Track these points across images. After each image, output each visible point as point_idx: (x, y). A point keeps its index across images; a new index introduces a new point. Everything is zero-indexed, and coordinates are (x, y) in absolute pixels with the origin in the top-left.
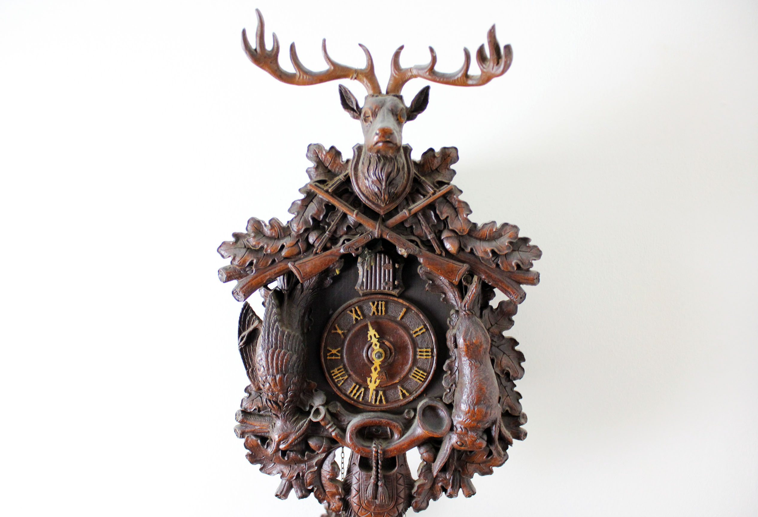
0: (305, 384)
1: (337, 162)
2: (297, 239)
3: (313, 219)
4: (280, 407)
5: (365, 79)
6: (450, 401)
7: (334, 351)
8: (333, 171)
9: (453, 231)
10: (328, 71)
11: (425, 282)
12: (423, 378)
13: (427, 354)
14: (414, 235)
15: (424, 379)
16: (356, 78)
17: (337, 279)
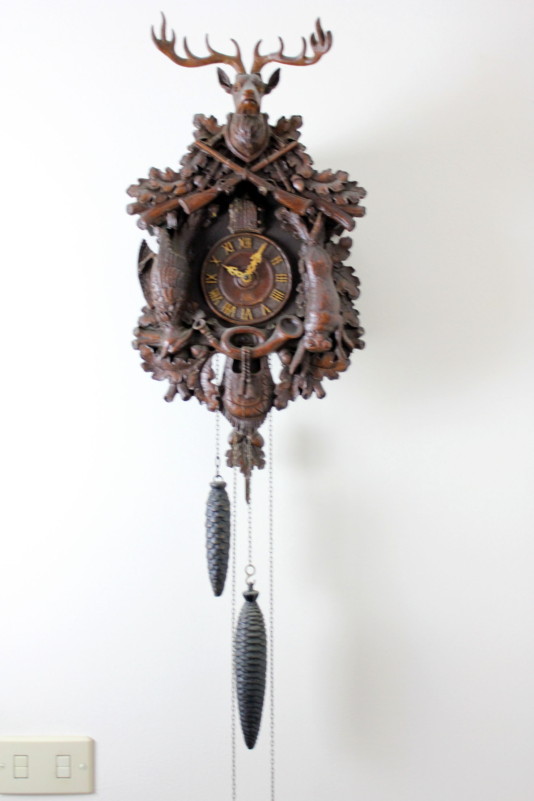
0: (189, 304)
1: (214, 127)
2: (186, 182)
3: (199, 167)
4: (170, 317)
5: (235, 64)
6: (303, 315)
7: (212, 277)
8: (212, 132)
9: (300, 175)
10: (209, 57)
11: (281, 222)
12: (281, 297)
13: (284, 278)
14: (271, 178)
16: (229, 63)
17: (214, 220)
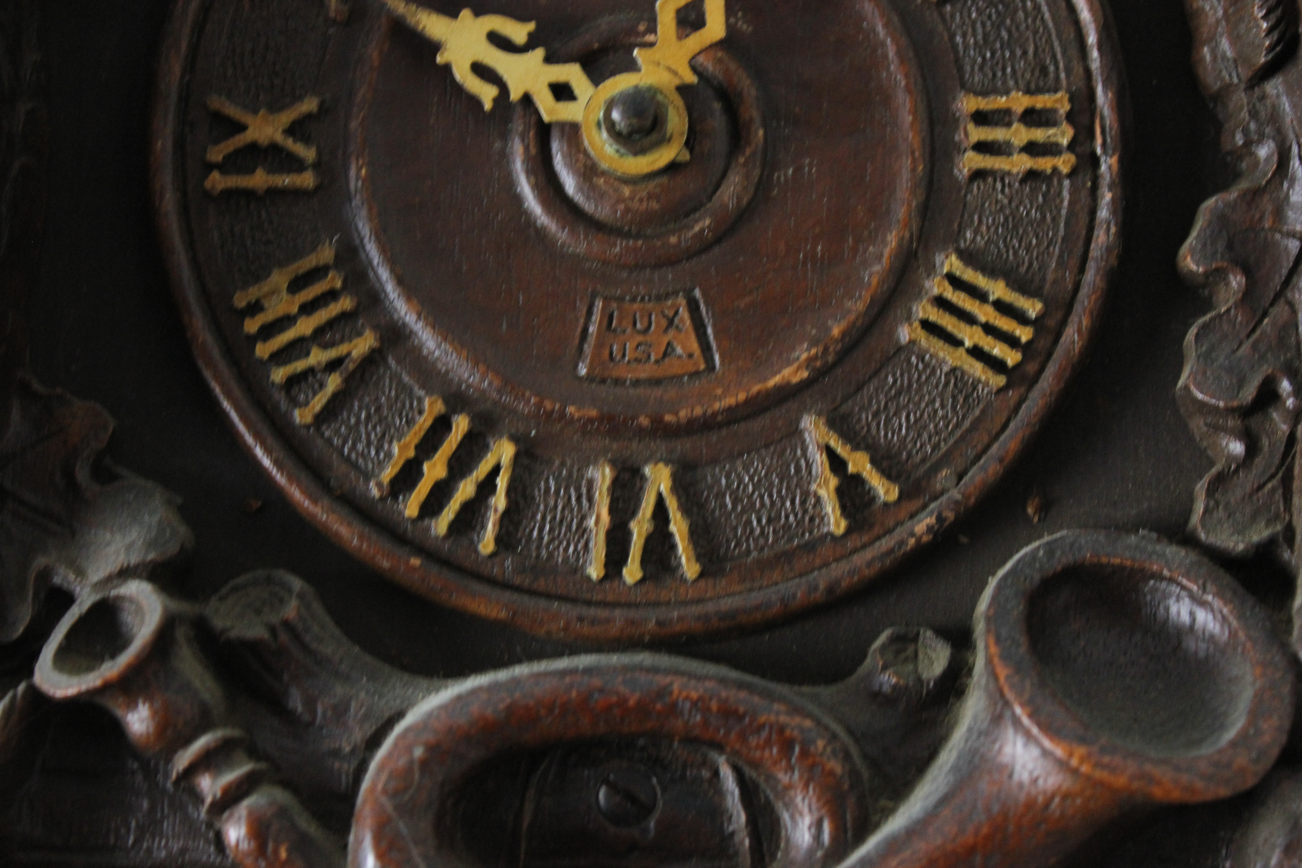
0: (16, 415)
6: (1259, 534)
7: (264, 127)
12: (1011, 341)
13: (1039, 135)
15: (1027, 349)
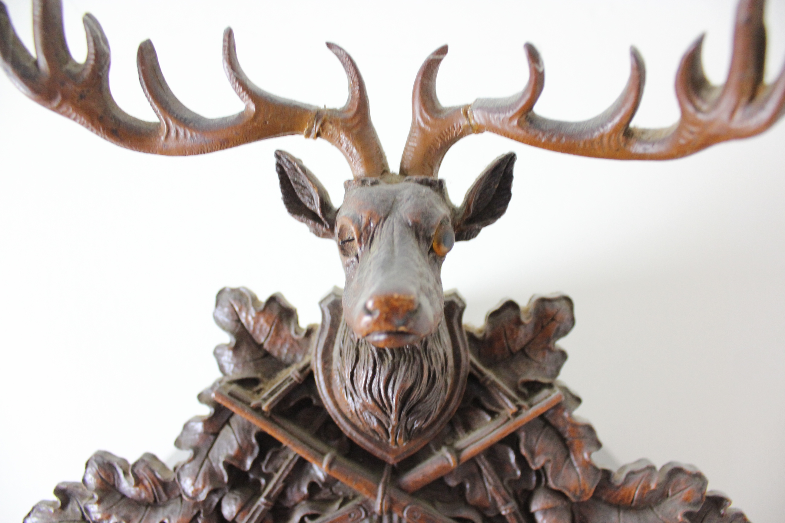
1: (284, 334)
2: (195, 512)
3: (229, 466)
5: (343, 137)
8: (275, 353)
9: (559, 494)
10: (241, 115)
14: (467, 505)
16: (318, 135)
